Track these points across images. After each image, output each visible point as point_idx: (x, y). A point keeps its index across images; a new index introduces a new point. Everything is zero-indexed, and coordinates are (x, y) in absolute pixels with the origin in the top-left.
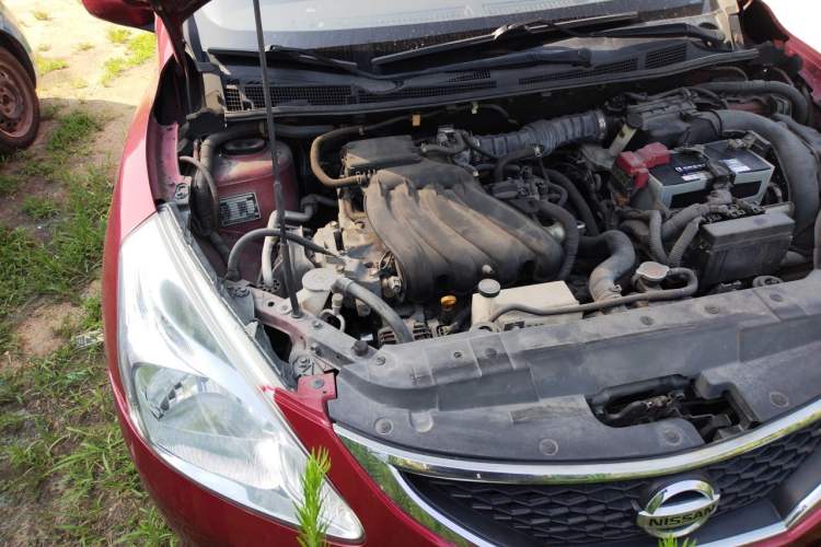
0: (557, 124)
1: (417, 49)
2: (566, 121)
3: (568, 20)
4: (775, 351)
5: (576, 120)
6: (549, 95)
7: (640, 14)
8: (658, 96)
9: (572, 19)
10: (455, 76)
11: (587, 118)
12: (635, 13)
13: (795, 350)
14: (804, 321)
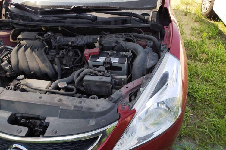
0: (85, 37)
1: (51, 9)
2: (88, 37)
3: (97, 6)
4: (69, 118)
5: (92, 37)
6: (76, 28)
7: (120, 8)
8: (114, 34)
9: (98, 6)
10: (57, 18)
11: (95, 37)
12: (119, 7)
13: (75, 120)
14: (80, 112)
